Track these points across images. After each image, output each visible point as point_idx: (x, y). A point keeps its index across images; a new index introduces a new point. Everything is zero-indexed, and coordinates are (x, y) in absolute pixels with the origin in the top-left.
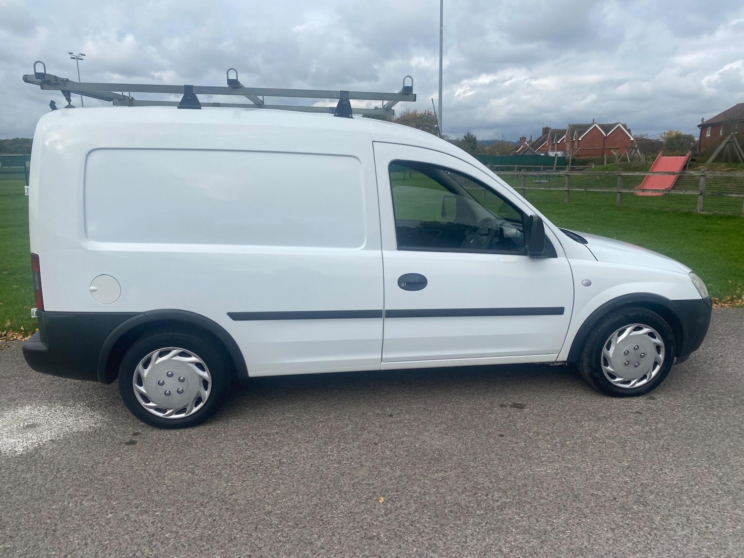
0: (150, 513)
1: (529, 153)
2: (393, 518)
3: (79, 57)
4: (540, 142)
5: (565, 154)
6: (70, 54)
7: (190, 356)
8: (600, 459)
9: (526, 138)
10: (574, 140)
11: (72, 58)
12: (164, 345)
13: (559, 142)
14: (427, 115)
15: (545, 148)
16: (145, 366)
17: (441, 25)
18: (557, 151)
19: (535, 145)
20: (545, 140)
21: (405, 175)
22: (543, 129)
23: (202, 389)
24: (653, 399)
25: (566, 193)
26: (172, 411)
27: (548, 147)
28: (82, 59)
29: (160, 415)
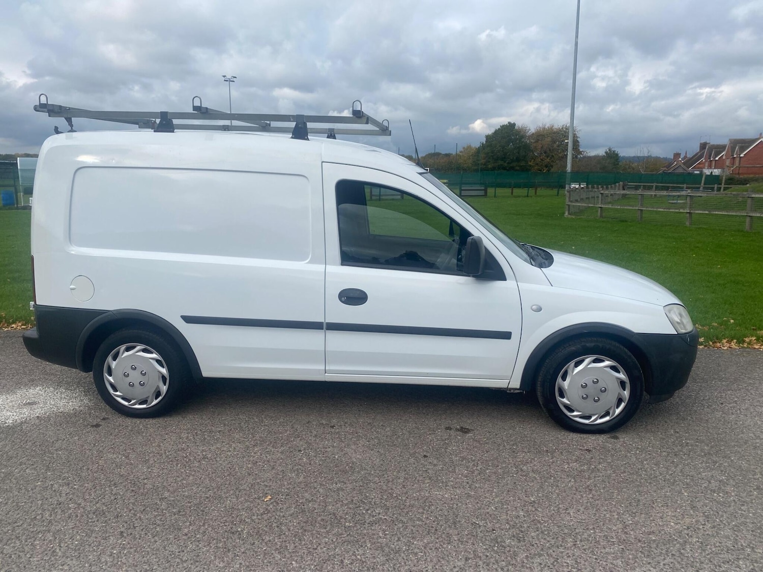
0: (71, 485)
1: (680, 171)
2: (266, 518)
3: (231, 80)
4: (697, 157)
5: (723, 172)
6: (224, 76)
7: (152, 353)
8: (509, 491)
9: (680, 154)
10: (735, 156)
11: (225, 80)
12: (131, 341)
13: (717, 159)
14: (565, 129)
15: (701, 166)
16: (115, 358)
17: (577, 37)
18: (715, 168)
19: (690, 162)
20: (701, 157)
21: (528, 192)
22: (701, 144)
23: (161, 384)
24: (617, 438)
25: (688, 215)
26: (134, 401)
27: (704, 164)
28: (234, 81)
29: (126, 403)
